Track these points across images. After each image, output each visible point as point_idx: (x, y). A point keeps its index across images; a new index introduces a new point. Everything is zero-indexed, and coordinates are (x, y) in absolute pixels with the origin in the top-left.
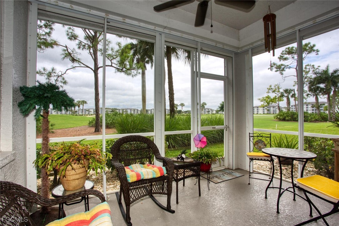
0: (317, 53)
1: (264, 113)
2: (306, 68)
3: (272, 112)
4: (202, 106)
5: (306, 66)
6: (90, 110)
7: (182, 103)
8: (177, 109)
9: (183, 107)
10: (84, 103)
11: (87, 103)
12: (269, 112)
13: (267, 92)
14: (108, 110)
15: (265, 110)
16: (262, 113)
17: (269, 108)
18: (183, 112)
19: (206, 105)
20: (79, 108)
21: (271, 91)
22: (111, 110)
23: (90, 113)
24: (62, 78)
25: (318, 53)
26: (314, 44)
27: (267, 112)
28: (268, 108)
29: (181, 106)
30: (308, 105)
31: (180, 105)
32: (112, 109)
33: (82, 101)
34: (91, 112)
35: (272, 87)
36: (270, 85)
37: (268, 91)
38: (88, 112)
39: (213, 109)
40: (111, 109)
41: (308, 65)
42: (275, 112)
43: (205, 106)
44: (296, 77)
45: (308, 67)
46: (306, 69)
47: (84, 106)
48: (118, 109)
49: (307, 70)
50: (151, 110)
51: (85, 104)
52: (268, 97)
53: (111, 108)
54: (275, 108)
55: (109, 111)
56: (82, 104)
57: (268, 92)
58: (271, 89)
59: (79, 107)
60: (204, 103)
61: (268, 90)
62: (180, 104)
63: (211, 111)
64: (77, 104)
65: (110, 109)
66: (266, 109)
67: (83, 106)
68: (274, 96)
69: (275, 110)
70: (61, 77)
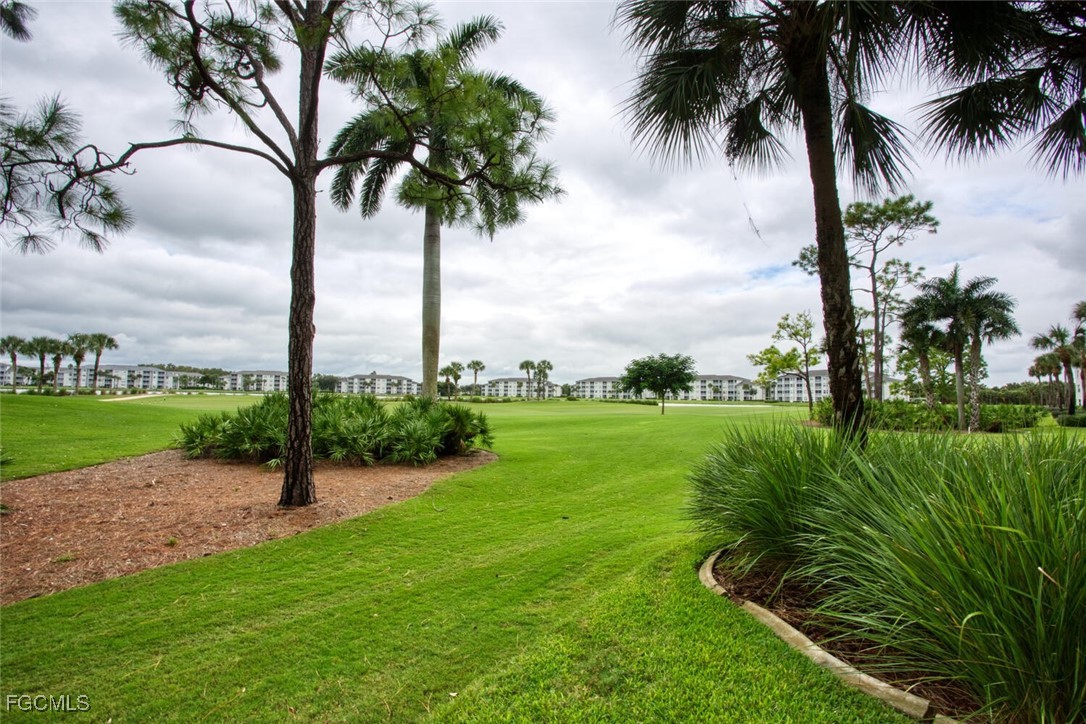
0: (932, 229)
1: (704, 398)
2: (885, 271)
3: (726, 395)
4: (540, 371)
5: (888, 264)
6: (114, 374)
7: (476, 359)
8: (459, 381)
9: (479, 372)
10: (102, 345)
11: (116, 346)
12: (718, 395)
13: (774, 337)
14: (189, 374)
15: (708, 389)
16: (700, 399)
17: (719, 384)
18: (459, 391)
19: (551, 368)
20: (78, 363)
21: (784, 333)
22: (201, 376)
23: (114, 383)
24: (98, 190)
25: (938, 228)
26: (928, 200)
27: (713, 395)
28: (716, 384)
29: (473, 371)
30: (820, 378)
31: (469, 366)
32: (205, 371)
33: (94, 336)
34: (119, 378)
35: (789, 322)
36: (784, 315)
37: (778, 332)
38: (103, 378)
39: (555, 383)
40: (200, 372)
41: (893, 263)
42: (733, 396)
43: (547, 371)
44: (871, 294)
45: (892, 269)
46: (887, 273)
47: (101, 358)
48: (226, 373)
49: (890, 277)
50: (352, 378)
51: (105, 351)
52: (772, 351)
53: (200, 367)
54: (735, 384)
55: (191, 379)
56: (92, 350)
57: (778, 336)
58: (788, 326)
59: (79, 358)
60: (544, 362)
61: (778, 328)
62: (469, 362)
63: (547, 388)
64: (73, 349)
65: (195, 370)
66: (710, 386)
67: (98, 355)
68: (789, 350)
69: (734, 390)
70: (93, 181)
